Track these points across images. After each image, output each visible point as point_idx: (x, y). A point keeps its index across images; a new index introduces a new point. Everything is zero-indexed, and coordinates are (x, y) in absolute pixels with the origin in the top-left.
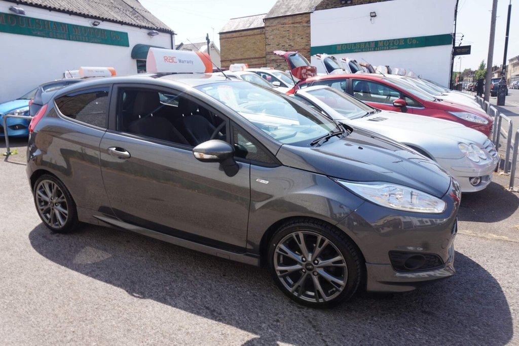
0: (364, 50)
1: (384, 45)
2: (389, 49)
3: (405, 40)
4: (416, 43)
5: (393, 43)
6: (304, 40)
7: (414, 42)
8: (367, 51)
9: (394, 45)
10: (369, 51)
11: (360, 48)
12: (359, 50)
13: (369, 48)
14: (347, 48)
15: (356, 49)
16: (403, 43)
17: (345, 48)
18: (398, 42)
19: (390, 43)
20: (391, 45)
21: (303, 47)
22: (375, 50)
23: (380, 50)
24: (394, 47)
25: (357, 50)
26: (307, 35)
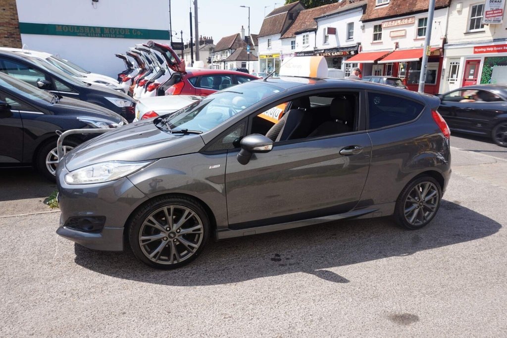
0: (89, 35)
1: (110, 32)
2: (116, 37)
3: (131, 30)
4: (141, 35)
5: (119, 32)
6: (8, 13)
7: (139, 33)
8: (93, 36)
9: (120, 34)
10: (95, 36)
11: (84, 32)
12: (84, 34)
13: (95, 34)
14: (68, 31)
15: (79, 32)
16: (129, 33)
17: (67, 30)
18: (124, 32)
19: (116, 32)
20: (117, 33)
21: (7, 20)
22: (101, 36)
23: (106, 37)
24: (121, 36)
25: (81, 34)
26: (12, 7)
